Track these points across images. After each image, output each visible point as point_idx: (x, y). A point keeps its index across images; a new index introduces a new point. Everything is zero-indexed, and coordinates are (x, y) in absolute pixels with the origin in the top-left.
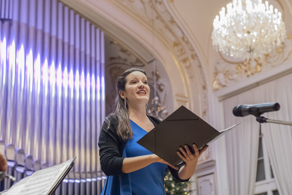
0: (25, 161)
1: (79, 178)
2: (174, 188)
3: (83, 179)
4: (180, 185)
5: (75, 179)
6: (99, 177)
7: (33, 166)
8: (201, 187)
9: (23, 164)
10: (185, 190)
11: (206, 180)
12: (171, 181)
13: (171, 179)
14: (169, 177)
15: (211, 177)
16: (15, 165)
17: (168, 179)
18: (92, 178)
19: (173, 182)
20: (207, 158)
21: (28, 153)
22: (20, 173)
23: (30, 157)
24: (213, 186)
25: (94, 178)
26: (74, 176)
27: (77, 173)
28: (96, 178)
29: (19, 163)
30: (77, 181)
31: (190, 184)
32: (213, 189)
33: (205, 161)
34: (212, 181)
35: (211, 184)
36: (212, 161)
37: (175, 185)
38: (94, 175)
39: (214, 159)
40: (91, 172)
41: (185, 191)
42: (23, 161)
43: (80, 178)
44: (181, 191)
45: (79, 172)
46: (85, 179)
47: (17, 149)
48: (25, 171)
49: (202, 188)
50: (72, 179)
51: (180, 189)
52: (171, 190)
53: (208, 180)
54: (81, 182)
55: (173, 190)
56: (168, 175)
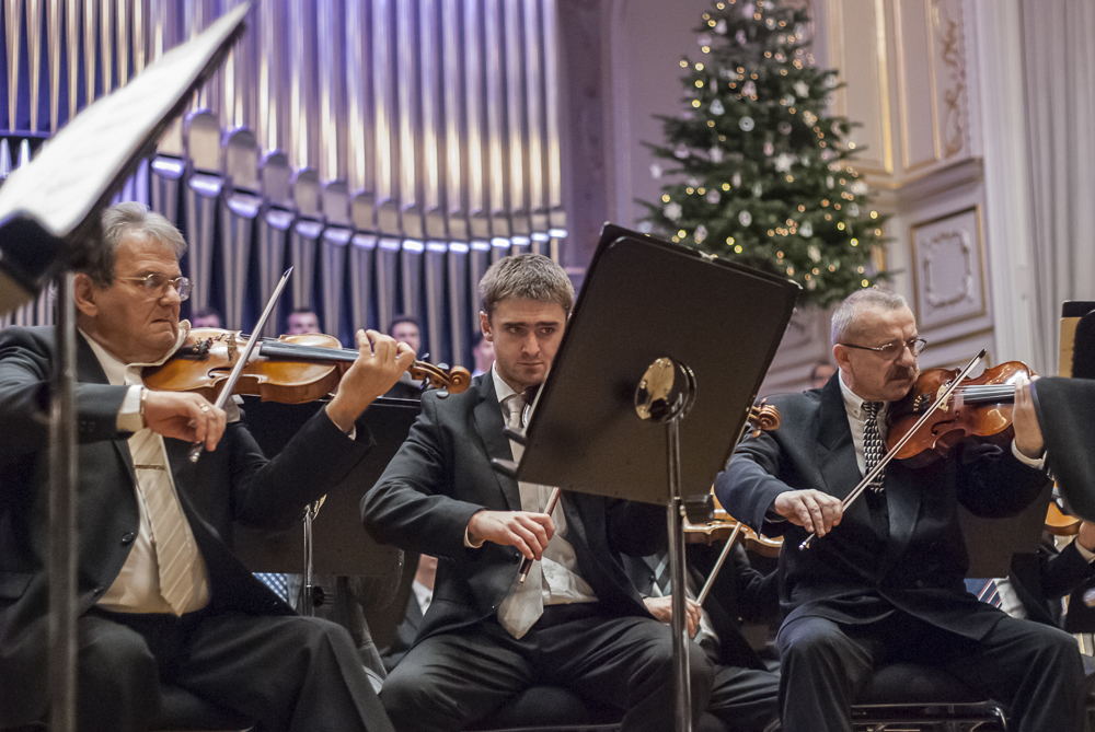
0: (260, 175)
1: (463, 236)
2: (820, 265)
3: (481, 239)
4: (842, 253)
5: (448, 240)
6: (540, 232)
7: (291, 195)
8: (926, 264)
9: (253, 185)
10: (861, 270)
11: (945, 236)
12: (807, 240)
13: (806, 231)
14: (800, 224)
15: (964, 225)
16: (223, 189)
17: (793, 231)
18: (511, 234)
19: (815, 240)
20: (950, 152)
21: (270, 147)
22: (246, 218)
23: (280, 159)
24: (972, 256)
25: (521, 235)
26: (447, 230)
27: (456, 216)
28: (529, 235)
29: (239, 180)
30: (459, 248)
31: (885, 250)
32: (973, 267)
33: (943, 163)
34: (967, 240)
35: (965, 250)
36: (969, 161)
37: (823, 253)
38: (520, 225)
39: (976, 153)
40: (507, 214)
41: (862, 276)
42: (253, 172)
43: (470, 237)
44: (847, 274)
45: (464, 214)
46: (489, 240)
47: (230, 129)
48: (262, 211)
49: (931, 267)
50: (437, 240)
51: (842, 268)
52: (810, 271)
53: (956, 235)
54: (470, 250)
55: (816, 272)
56: (797, 216)
